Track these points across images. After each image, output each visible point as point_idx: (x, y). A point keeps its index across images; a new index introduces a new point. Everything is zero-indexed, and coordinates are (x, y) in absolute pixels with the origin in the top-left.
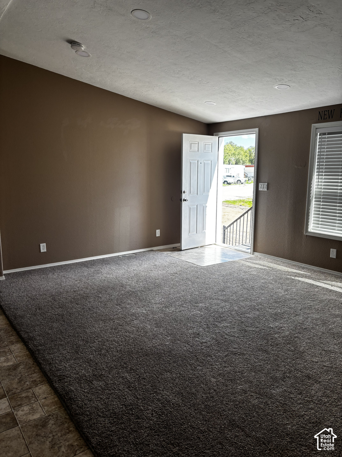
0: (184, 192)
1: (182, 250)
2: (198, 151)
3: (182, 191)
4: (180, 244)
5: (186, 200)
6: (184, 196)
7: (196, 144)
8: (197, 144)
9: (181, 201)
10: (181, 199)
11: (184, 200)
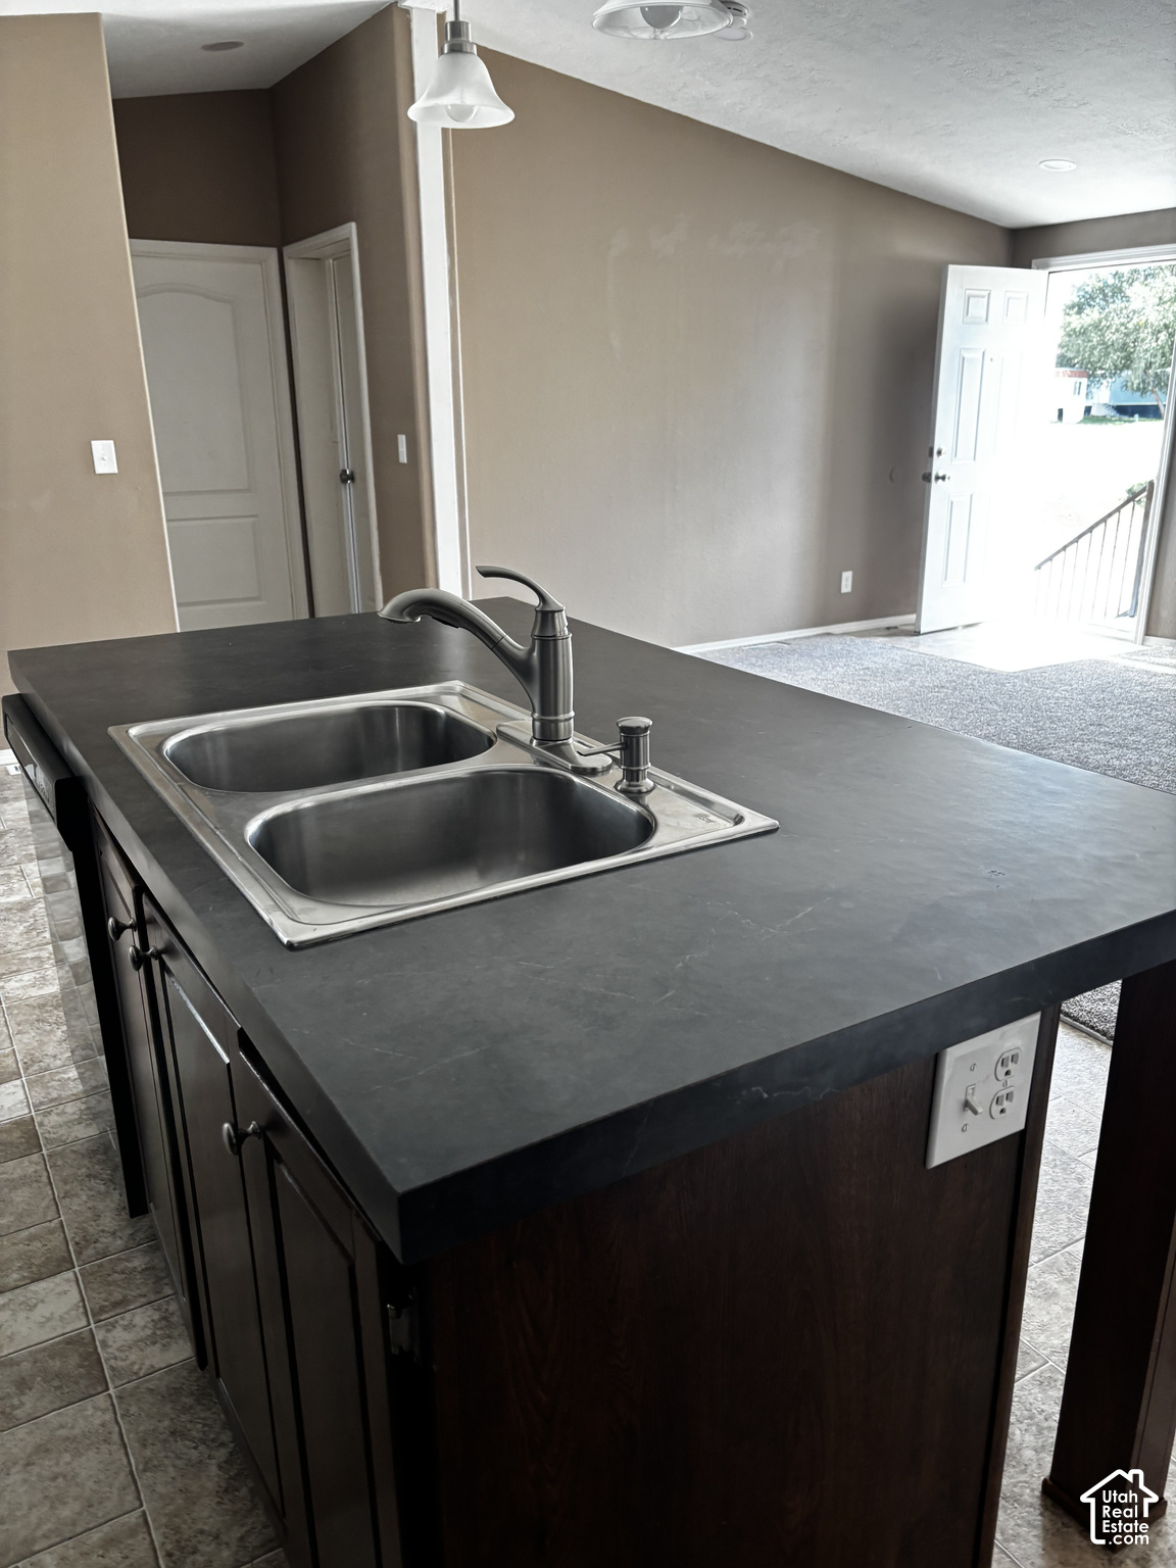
0: (939, 453)
1: (922, 632)
2: (987, 320)
3: (931, 450)
4: (914, 616)
5: (943, 478)
6: (938, 466)
7: (983, 297)
8: (986, 299)
9: (929, 481)
10: (930, 474)
11: (937, 478)
